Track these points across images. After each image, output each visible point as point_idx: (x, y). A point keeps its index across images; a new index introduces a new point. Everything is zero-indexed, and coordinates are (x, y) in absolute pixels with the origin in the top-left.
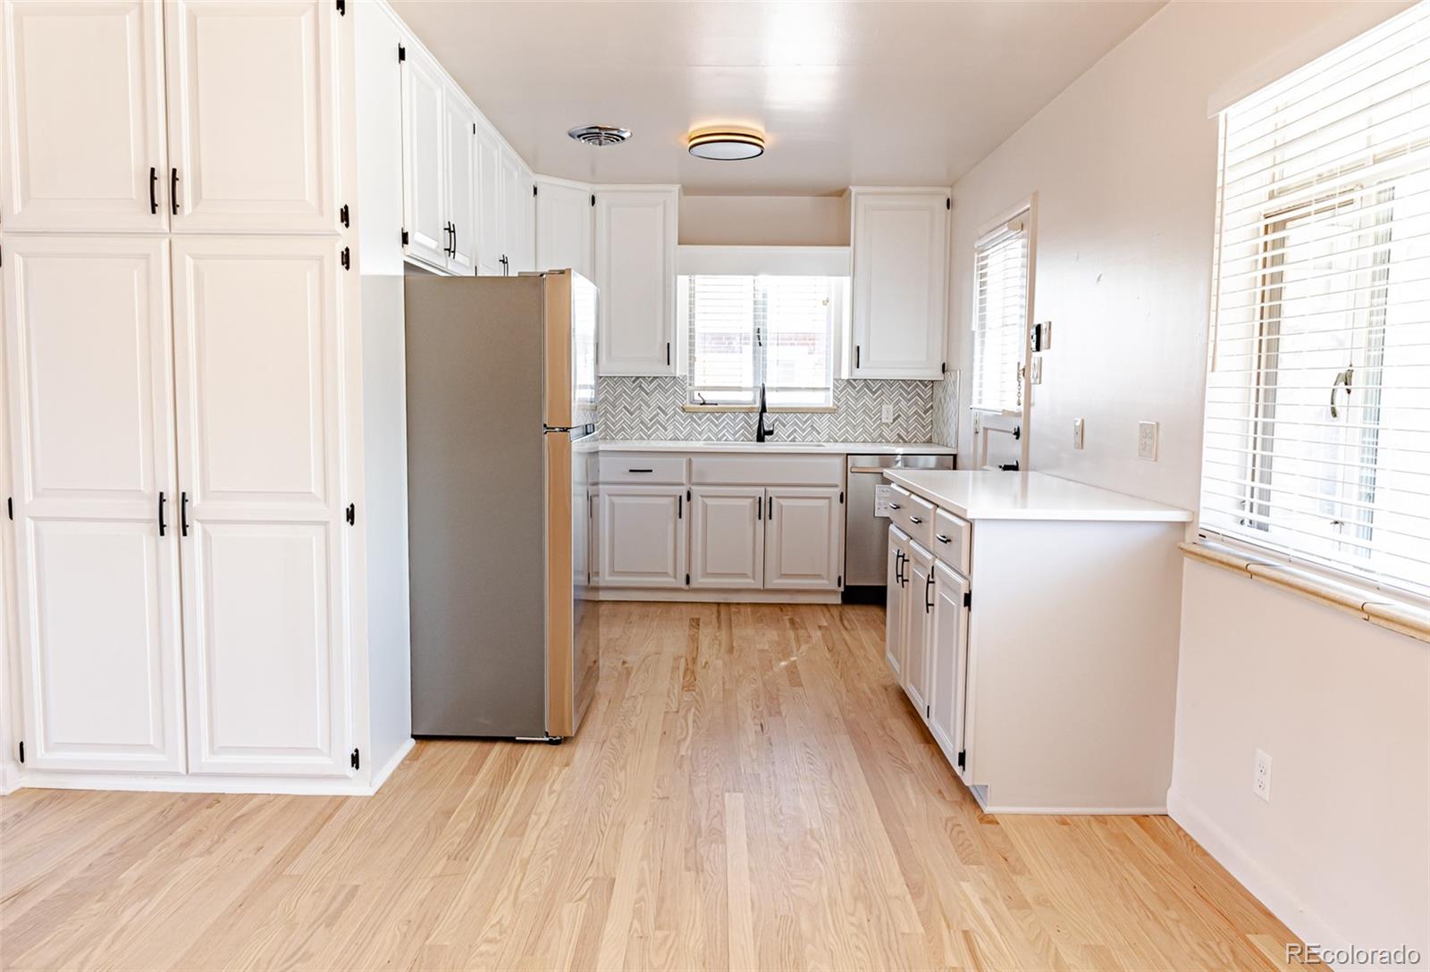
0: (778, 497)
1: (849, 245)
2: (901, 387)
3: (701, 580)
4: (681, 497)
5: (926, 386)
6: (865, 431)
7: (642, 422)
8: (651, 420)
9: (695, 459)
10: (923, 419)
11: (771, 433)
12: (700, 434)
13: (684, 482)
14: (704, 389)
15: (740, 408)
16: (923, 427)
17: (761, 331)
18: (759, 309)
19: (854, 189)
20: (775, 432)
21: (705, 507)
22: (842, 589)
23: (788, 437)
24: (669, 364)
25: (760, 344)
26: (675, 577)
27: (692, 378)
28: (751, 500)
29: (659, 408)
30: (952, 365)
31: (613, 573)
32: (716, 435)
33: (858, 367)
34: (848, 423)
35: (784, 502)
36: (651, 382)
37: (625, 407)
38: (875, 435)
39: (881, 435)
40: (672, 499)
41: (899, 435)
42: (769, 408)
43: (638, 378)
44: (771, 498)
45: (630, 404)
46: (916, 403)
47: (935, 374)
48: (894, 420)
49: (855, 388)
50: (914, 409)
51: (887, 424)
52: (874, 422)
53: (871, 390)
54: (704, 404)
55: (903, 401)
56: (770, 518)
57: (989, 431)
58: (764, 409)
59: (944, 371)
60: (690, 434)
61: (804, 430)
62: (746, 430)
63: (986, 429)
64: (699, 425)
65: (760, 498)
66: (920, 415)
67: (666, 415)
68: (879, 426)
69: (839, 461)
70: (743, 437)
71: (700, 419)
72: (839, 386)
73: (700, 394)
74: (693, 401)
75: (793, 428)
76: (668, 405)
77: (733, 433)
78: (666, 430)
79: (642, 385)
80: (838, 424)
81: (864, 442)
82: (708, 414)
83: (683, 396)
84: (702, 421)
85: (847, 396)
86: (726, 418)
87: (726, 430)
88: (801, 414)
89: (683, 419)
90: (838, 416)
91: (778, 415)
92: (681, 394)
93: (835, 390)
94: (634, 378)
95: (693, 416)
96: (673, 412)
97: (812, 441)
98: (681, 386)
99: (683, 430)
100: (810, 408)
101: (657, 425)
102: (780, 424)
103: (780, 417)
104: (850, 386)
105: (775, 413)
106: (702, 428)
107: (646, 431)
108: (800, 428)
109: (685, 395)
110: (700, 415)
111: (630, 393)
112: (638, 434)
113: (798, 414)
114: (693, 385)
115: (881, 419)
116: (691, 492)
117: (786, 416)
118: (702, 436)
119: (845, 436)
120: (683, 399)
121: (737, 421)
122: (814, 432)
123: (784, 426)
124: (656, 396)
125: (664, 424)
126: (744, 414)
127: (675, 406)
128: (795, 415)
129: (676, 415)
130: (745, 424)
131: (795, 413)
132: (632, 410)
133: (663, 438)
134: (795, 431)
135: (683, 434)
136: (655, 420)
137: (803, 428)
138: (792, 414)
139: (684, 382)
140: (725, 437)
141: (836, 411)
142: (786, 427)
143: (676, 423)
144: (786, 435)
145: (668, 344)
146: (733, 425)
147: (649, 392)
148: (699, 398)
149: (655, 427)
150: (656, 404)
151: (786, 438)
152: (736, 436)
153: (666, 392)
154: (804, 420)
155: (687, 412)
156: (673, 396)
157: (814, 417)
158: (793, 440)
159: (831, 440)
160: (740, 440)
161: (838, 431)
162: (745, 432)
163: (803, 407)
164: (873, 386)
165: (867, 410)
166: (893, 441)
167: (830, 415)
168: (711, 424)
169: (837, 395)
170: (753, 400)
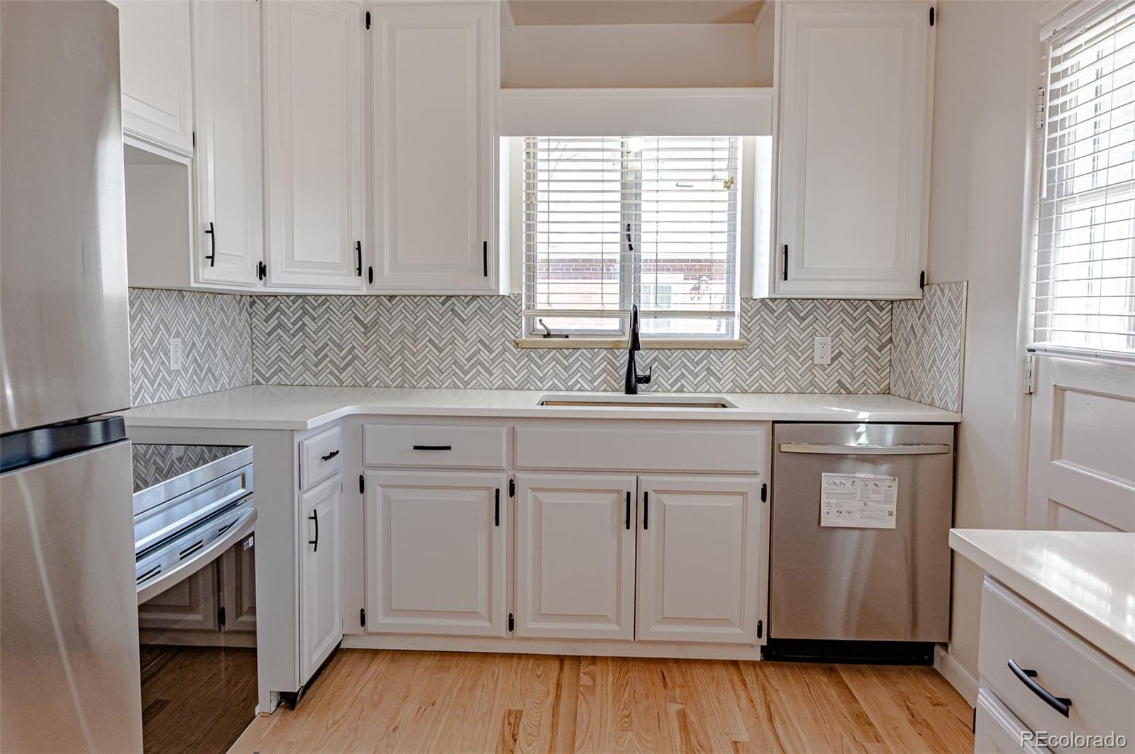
0: (658, 492)
1: (771, 86)
2: (844, 310)
3: (531, 625)
4: (498, 491)
5: (882, 309)
6: (789, 376)
7: (455, 363)
8: (469, 360)
9: (520, 428)
10: (877, 359)
11: (647, 380)
12: (542, 380)
13: (504, 466)
14: (550, 313)
15: (600, 342)
16: (877, 370)
17: (633, 228)
18: (630, 194)
20: (652, 379)
21: (539, 506)
22: (764, 641)
23: (672, 385)
24: (486, 275)
25: (631, 248)
26: (490, 620)
27: (531, 298)
28: (615, 495)
29: (481, 341)
30: (935, 277)
31: (390, 611)
32: (565, 382)
33: (786, 278)
34: (762, 365)
35: (668, 500)
36: (468, 304)
37: (430, 341)
38: (804, 382)
39: (812, 383)
40: (484, 493)
41: (839, 382)
42: (646, 343)
43: (449, 297)
44: (646, 494)
45: (438, 336)
46: (866, 335)
47: (908, 288)
48: (833, 360)
50: (864, 343)
51: (822, 367)
52: (802, 364)
53: (797, 315)
54: (548, 335)
55: (847, 333)
56: (646, 527)
57: (1068, 394)
58: (635, 344)
59: (922, 286)
60: (527, 380)
61: (696, 376)
62: (610, 374)
63: (1060, 391)
64: (539, 367)
65: (628, 494)
66: (871, 353)
67: (491, 352)
68: (809, 369)
69: (761, 434)
70: (605, 385)
71: (541, 358)
72: (749, 309)
73: (543, 322)
74: (532, 331)
75: (680, 373)
76: (494, 338)
77: (590, 379)
78: (491, 374)
79: (456, 308)
80: (747, 365)
81: (787, 392)
82: (554, 351)
83: (516, 324)
84: (545, 361)
85: (762, 324)
86: (580, 358)
87: (580, 374)
88: (693, 351)
89: (516, 358)
90: (748, 354)
91: (657, 352)
92: (514, 321)
93: (743, 315)
94: (443, 298)
95: (532, 354)
96: (501, 347)
97: (708, 392)
98: (514, 310)
99: (516, 375)
100: (705, 343)
101: (478, 366)
102: (660, 367)
103: (660, 356)
104: (766, 310)
105: (653, 351)
106: (544, 372)
107: (463, 376)
108: (690, 372)
109: (518, 322)
110: (542, 353)
111: (438, 320)
112: (450, 380)
113: (687, 351)
114: (532, 308)
115: (812, 359)
116: (515, 483)
117: (670, 354)
118: (544, 383)
119: (757, 384)
120: (517, 329)
121: (595, 362)
122: (711, 378)
123: (667, 369)
124: (475, 325)
125: (488, 366)
126: (606, 352)
127: (504, 339)
128: (683, 353)
129: (506, 353)
130: (608, 366)
131: (683, 349)
132: (440, 346)
133: (487, 387)
134: (683, 375)
135: (516, 380)
136: (475, 359)
137: (695, 371)
138: (679, 351)
139: (519, 303)
140: (579, 385)
141: (745, 347)
142: (670, 371)
143: (506, 364)
144: (670, 382)
145: (485, 243)
146: (590, 367)
147: (466, 318)
148: (541, 327)
149: (475, 370)
150: (476, 336)
151: (669, 388)
152: (595, 384)
153: (491, 318)
154: (696, 360)
155: (522, 348)
156: (501, 325)
157: (711, 356)
158: (681, 390)
159: (737, 390)
160: (601, 389)
161: (747, 377)
162: (608, 378)
163: (695, 341)
164: (801, 309)
165: (791, 345)
166: (830, 391)
167: (735, 352)
168: (557, 365)
169: (746, 323)
170: (619, 330)
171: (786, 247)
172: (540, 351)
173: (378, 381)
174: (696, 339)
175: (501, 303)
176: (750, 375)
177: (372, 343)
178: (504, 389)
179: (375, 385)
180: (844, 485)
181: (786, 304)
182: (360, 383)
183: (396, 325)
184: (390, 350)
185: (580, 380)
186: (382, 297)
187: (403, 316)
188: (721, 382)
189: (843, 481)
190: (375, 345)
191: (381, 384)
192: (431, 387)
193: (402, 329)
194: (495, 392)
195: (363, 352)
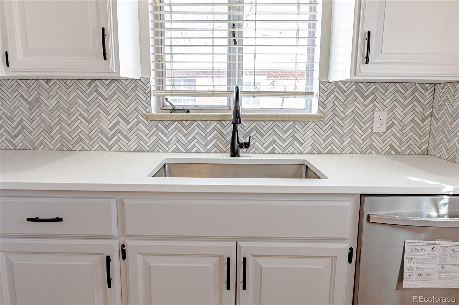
0: (253, 256)
2: (398, 91)
6: (354, 141)
7: (101, 132)
8: (111, 129)
10: (420, 128)
11: (247, 145)
12: (167, 144)
14: (173, 93)
15: (211, 116)
16: (420, 137)
17: (237, 26)
20: (251, 144)
21: (148, 268)
23: (266, 149)
24: (105, 58)
25: (235, 42)
27: (160, 81)
28: (217, 259)
29: (120, 115)
32: (185, 146)
33: (367, 62)
34: (334, 133)
36: (109, 86)
37: (81, 114)
38: (365, 146)
39: (371, 146)
40: (96, 259)
41: (391, 145)
42: (245, 116)
43: (93, 80)
44: (245, 260)
45: (87, 111)
46: (413, 110)
48: (387, 129)
49: (344, 92)
50: (411, 116)
51: (379, 135)
52: (364, 132)
53: (362, 95)
54: (173, 110)
55: (399, 109)
56: (244, 287)
58: (237, 120)
60: (156, 145)
61: (284, 141)
62: (219, 140)
64: (165, 135)
65: (229, 260)
66: (416, 123)
67: (128, 123)
68: (369, 136)
70: (216, 149)
71: (167, 128)
72: (326, 89)
73: (169, 100)
74: (162, 107)
75: (272, 139)
76: (130, 112)
77: (204, 144)
78: (129, 140)
79: (99, 89)
80: (323, 133)
81: (352, 153)
82: (177, 123)
83: (147, 101)
84: (169, 130)
85: (335, 102)
86: (196, 128)
87: (196, 140)
88: (282, 123)
89: (148, 128)
90: (323, 125)
91: (255, 123)
92: (145, 99)
93: (321, 94)
94: (89, 81)
95: (159, 125)
96: (136, 120)
97: (293, 153)
98: (144, 90)
99: (148, 140)
100: (292, 116)
101: (119, 134)
102: (257, 134)
103: (257, 126)
104: (338, 91)
105: (251, 123)
106: (169, 139)
107: (107, 142)
108: (280, 138)
109: (149, 99)
110: (167, 124)
111: (85, 99)
112: (98, 145)
113: (278, 123)
114: (161, 89)
115: (372, 128)
116: (126, 248)
117: (264, 125)
118: (169, 147)
119: (330, 147)
120: (147, 106)
121: (208, 131)
122: (295, 143)
123: (262, 136)
124: (115, 102)
125: (126, 134)
126: (216, 123)
127: (137, 113)
128: (274, 124)
129: (140, 124)
130: (218, 134)
131: (274, 121)
132: (89, 118)
133: (126, 150)
134: (274, 141)
135: (148, 144)
136: (116, 129)
137: (284, 138)
138: (271, 123)
139: (148, 85)
140: (196, 149)
141: (322, 119)
142: (264, 137)
143: (140, 133)
144: (264, 146)
145: (103, 29)
146: (204, 135)
147: (107, 97)
148: (168, 104)
149: (116, 137)
150: (115, 111)
151: (264, 150)
152: (208, 147)
153: (127, 97)
154: (284, 129)
155: (152, 121)
156: (135, 102)
157: (296, 126)
158: (272, 152)
159: (315, 152)
160: (212, 152)
161: (322, 142)
162: (218, 143)
163: (284, 115)
164: (365, 89)
165: (356, 118)
166: (383, 152)
167: (314, 124)
168: (179, 134)
169: (323, 101)
170: (227, 106)
171: (369, 33)
172: (165, 122)
173: (43, 146)
174: (285, 113)
175: (134, 85)
176: (325, 140)
177: (36, 117)
178: (139, 151)
179: (41, 148)
180: (425, 251)
181: (354, 86)
182: (29, 147)
183: (54, 102)
184: (50, 122)
185: (196, 144)
186: (41, 81)
187: (58, 95)
188: (303, 146)
189: (425, 248)
190: (39, 118)
191: (46, 148)
192: (83, 150)
193: (58, 106)
194: (133, 154)
195: (30, 124)
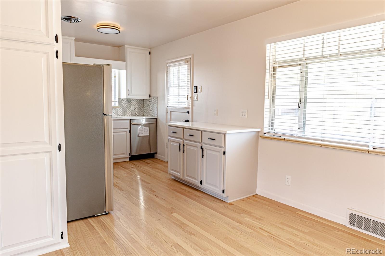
1: (125, 61)
2: (136, 101)
5: (142, 101)
6: (127, 113)
16: (142, 111)
19: (126, 46)
22: (130, 157)
30: (152, 95)
33: (129, 95)
34: (123, 111)
38: (130, 114)
39: (131, 114)
41: (136, 114)
46: (140, 105)
47: (148, 97)
48: (135, 110)
49: (124, 101)
50: (139, 107)
51: (133, 111)
52: (129, 110)
53: (128, 102)
55: (137, 105)
57: (172, 112)
59: (150, 97)
63: (171, 112)
66: (141, 108)
68: (130, 112)
69: (128, 121)
72: (120, 100)
80: (120, 111)
81: (127, 116)
85: (122, 103)
90: (120, 109)
97: (113, 116)
115: (131, 110)
141: (119, 107)
157: (113, 109)
159: (118, 116)
164: (129, 100)
165: (127, 107)
166: (134, 115)
167: (118, 109)
169: (119, 103)
171: (129, 89)
176: (120, 113)
180: (142, 129)
181: (126, 100)
188: (115, 114)
